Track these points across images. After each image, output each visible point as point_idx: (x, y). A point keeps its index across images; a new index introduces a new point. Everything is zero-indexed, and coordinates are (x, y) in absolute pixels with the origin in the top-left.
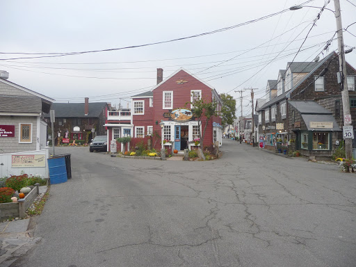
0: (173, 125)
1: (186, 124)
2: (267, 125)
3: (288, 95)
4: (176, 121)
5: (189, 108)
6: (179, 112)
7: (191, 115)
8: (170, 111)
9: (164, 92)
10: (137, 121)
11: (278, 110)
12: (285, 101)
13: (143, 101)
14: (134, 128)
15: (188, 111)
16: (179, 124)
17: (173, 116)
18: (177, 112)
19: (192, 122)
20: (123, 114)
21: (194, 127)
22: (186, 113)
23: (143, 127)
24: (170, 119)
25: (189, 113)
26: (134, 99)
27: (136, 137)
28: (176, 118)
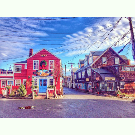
0: (38, 78)
1: (46, 78)
2: (79, 79)
3: (91, 66)
4: (40, 76)
5: (48, 69)
6: (42, 72)
7: (49, 73)
8: (37, 71)
9: (34, 61)
10: (17, 76)
11: (86, 72)
12: (90, 68)
13: (21, 66)
14: (15, 80)
15: (47, 71)
16: (42, 78)
17: (38, 74)
18: (41, 71)
19: (49, 77)
20: (8, 73)
21: (50, 79)
22: (46, 72)
23: (21, 80)
24: (37, 75)
25: (48, 72)
26: (15, 65)
27: (15, 85)
28: (40, 75)
